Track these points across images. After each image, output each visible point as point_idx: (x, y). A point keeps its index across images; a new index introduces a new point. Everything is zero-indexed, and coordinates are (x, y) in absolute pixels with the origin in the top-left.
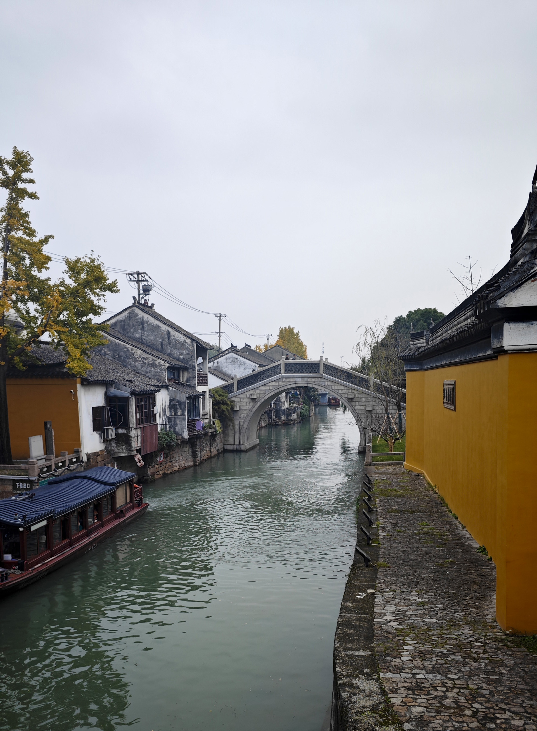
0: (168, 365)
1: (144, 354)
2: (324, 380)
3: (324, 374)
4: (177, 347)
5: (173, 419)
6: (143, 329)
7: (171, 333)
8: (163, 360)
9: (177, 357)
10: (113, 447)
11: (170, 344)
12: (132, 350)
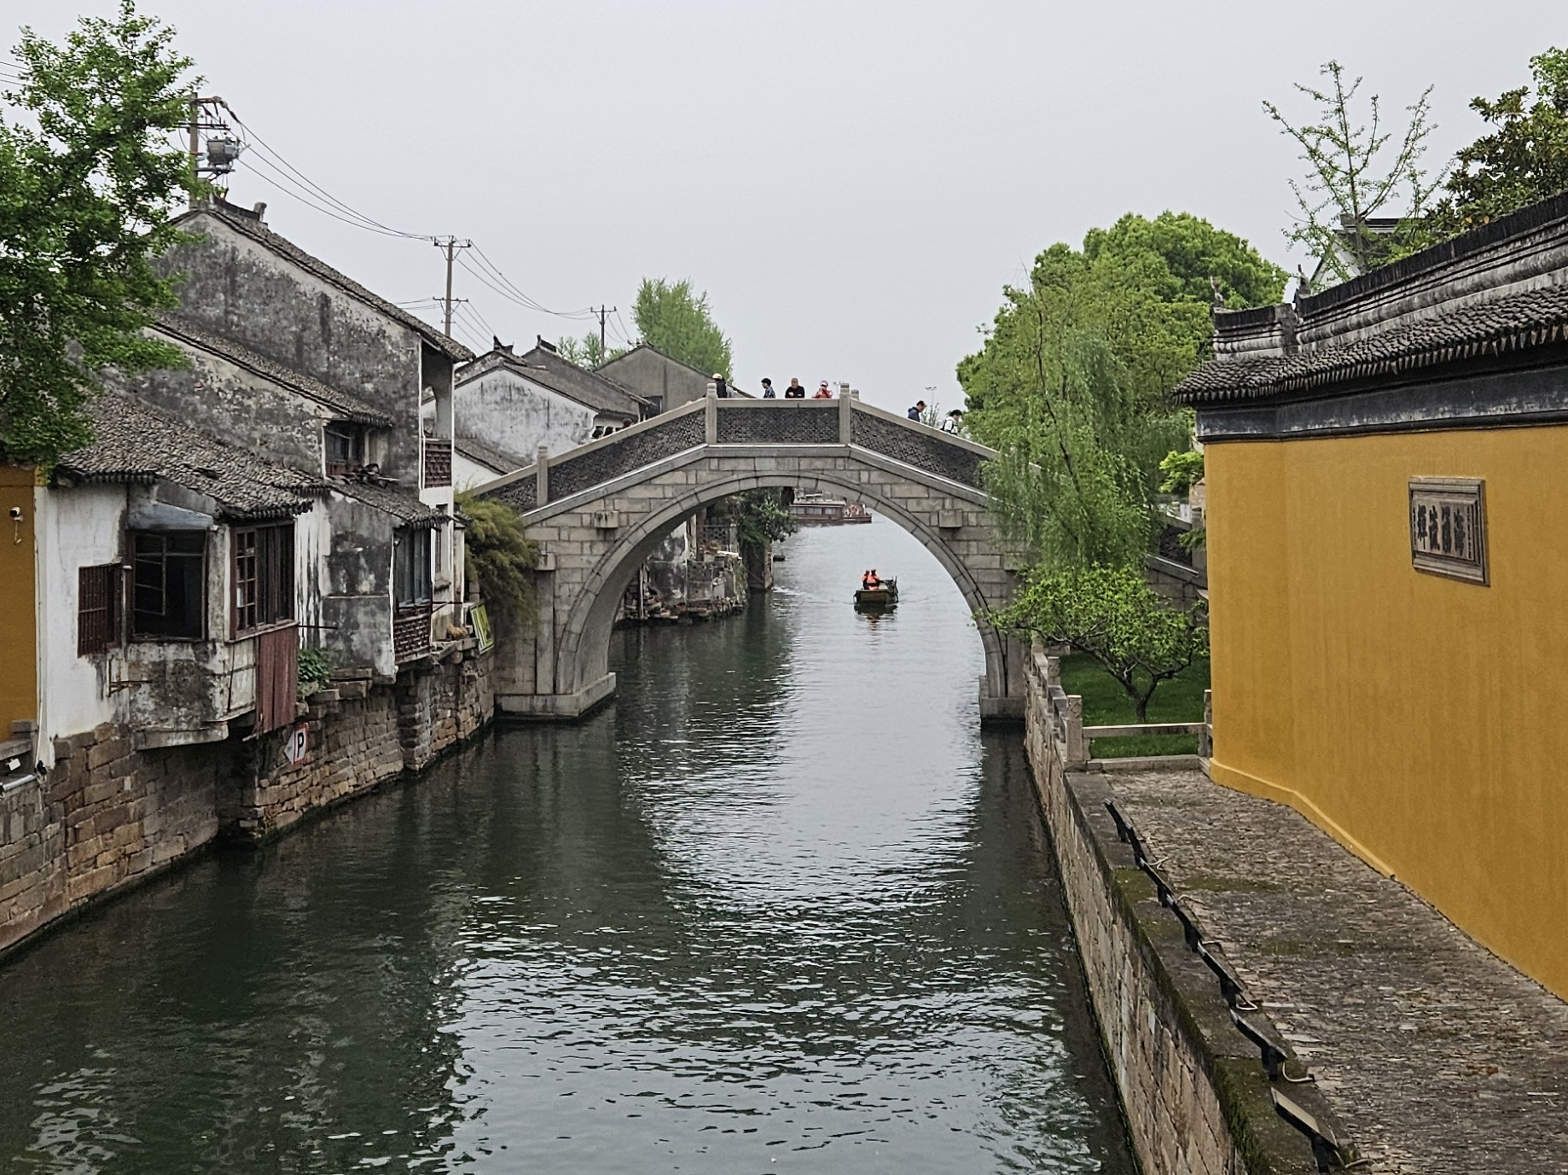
0: (330, 415)
1: (244, 375)
2: (855, 466)
3: (853, 446)
4: (354, 353)
5: (343, 606)
6: (232, 289)
7: (334, 304)
8: (314, 398)
9: (354, 386)
10: (144, 712)
11: (327, 342)
12: (202, 363)
